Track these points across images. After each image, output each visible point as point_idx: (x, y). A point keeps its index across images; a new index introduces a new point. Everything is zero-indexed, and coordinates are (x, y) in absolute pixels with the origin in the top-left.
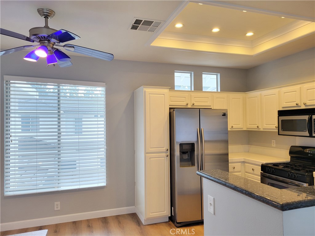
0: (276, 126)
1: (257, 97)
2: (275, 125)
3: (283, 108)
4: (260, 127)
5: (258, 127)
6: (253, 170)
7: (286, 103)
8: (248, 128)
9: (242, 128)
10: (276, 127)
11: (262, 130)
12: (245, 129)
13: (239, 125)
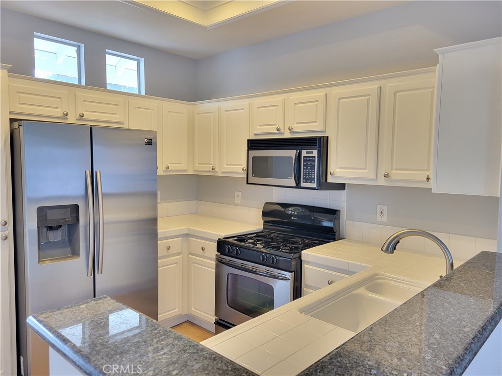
0: (243, 167)
1: (212, 112)
2: (242, 165)
3: (256, 134)
4: (216, 170)
5: (213, 169)
6: (203, 249)
7: (260, 126)
8: (195, 171)
9: (186, 171)
10: (243, 170)
11: (219, 174)
12: (191, 172)
13: (181, 164)
